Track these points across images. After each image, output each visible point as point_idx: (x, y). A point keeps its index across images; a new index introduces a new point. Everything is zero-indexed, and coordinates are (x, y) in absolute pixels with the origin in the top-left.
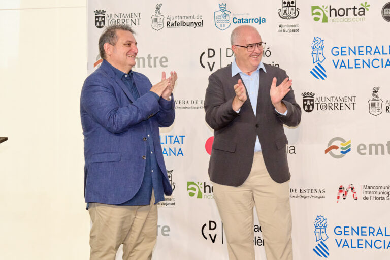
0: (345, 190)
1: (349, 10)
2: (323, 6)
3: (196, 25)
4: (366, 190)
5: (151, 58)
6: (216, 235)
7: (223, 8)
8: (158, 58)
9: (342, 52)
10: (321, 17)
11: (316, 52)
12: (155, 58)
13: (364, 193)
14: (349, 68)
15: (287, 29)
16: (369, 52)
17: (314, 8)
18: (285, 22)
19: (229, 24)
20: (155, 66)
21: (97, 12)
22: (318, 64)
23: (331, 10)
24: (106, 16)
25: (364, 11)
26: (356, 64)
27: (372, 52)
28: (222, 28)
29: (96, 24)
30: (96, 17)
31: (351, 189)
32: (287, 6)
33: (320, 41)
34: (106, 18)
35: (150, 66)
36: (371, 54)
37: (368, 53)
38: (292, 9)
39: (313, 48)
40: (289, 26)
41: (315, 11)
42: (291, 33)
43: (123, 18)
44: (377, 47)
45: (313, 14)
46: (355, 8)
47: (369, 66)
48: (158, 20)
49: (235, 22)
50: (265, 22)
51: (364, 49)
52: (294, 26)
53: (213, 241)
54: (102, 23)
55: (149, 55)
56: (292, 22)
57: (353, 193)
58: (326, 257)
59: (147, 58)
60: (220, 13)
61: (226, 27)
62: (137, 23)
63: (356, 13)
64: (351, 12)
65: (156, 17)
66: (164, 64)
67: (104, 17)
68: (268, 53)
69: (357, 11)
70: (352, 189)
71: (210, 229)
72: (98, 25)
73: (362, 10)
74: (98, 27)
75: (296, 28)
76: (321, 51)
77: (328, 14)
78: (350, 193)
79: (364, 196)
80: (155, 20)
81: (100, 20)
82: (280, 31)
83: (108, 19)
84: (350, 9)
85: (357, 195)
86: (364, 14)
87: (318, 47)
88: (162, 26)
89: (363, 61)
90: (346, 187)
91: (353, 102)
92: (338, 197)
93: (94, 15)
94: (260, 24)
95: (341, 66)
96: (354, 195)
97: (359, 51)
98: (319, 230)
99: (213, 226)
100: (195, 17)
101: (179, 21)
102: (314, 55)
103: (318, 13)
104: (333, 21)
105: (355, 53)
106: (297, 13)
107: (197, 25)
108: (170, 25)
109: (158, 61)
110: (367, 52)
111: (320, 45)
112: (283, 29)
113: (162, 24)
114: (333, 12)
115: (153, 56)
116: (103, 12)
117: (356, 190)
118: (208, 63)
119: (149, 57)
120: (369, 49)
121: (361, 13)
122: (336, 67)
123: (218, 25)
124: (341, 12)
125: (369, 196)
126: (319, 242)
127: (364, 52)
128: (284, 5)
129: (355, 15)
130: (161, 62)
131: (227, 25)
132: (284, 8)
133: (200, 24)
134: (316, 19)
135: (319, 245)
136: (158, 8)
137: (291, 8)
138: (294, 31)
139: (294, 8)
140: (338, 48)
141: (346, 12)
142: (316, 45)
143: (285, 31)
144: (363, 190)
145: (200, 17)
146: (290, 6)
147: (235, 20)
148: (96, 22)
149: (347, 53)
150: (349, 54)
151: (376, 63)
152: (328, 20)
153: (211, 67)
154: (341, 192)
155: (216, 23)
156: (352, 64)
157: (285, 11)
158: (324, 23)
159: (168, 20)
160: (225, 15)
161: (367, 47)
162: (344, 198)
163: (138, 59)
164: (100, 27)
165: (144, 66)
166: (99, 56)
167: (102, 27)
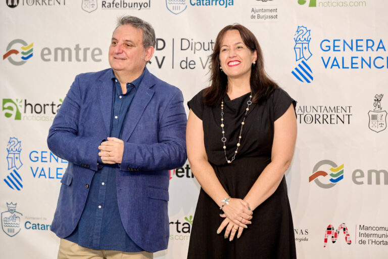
0: (335, 231)
3: (141, 6)
4: (363, 232)
5: (80, 49)
8: (89, 49)
9: (334, 46)
11: (300, 46)
12: (86, 50)
13: (360, 235)
14: (343, 67)
15: (262, 14)
16: (371, 47)
18: (259, 5)
19: (185, 5)
20: (85, 60)
22: (303, 62)
26: (352, 64)
27: (375, 48)
28: (176, 12)
29: (7, 2)
31: (342, 230)
33: (305, 31)
35: (78, 60)
36: (373, 50)
37: (369, 49)
39: (296, 41)
40: (265, 11)
42: (268, 20)
44: (381, 41)
47: (370, 66)
49: (193, 3)
50: (233, 4)
51: (363, 43)
52: (271, 11)
54: (15, 1)
55: (77, 46)
56: (268, 5)
57: (345, 235)
59: (75, 49)
61: (181, 10)
62: (62, 2)
66: (97, 57)
70: (344, 229)
72: (10, 3)
74: (10, 6)
75: (274, 14)
76: (306, 45)
78: (342, 235)
79: (360, 239)
82: (253, 17)
85: (351, 238)
87: (302, 39)
88: (95, 7)
89: (363, 59)
90: (336, 227)
91: (348, 113)
92: (326, 241)
94: (226, 7)
95: (333, 65)
96: (346, 238)
97: (357, 46)
101: (118, 1)
102: (298, 50)
104: (323, 5)
105: (352, 49)
107: (143, 7)
108: (106, 5)
109: (89, 53)
110: (368, 47)
111: (306, 36)
112: (256, 15)
113: (96, 4)
115: (82, 47)
117: (349, 231)
118: (156, 58)
119: (77, 48)
120: (370, 44)
122: (326, 66)
123: (170, 7)
125: (366, 239)
127: (364, 48)
130: (93, 55)
131: (183, 7)
133: (146, 5)
134: (301, 3)
138: (272, 17)
140: (329, 41)
142: (301, 37)
143: (259, 17)
144: (358, 231)
149: (341, 48)
150: (344, 50)
151: (379, 63)
152: (317, 4)
153: (160, 63)
154: (329, 233)
155: (168, 4)
156: (348, 63)
158: (311, 8)
161: (367, 40)
162: (334, 242)
163: (63, 51)
164: (12, 6)
165: (70, 59)
166: (10, 45)
167: (15, 6)
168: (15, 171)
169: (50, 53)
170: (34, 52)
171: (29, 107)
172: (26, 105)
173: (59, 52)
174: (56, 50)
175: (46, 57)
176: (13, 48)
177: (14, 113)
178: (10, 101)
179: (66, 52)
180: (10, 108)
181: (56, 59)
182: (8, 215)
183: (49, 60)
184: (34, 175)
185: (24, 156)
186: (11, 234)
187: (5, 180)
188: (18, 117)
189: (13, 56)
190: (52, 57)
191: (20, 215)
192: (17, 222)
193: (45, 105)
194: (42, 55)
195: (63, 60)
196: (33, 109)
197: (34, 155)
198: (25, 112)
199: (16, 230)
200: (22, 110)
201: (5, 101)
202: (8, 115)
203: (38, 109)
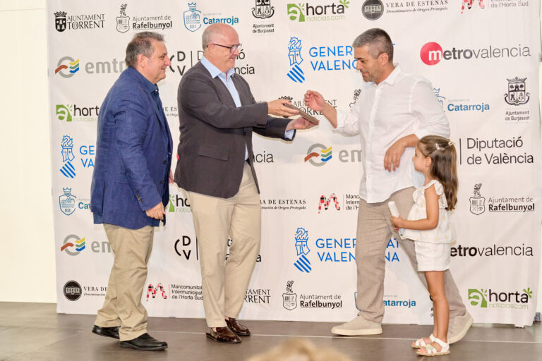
0: (327, 200)
1: (327, 8)
2: (300, 4)
3: (164, 26)
4: (349, 200)
5: (117, 63)
6: (190, 251)
7: (193, 8)
9: (321, 52)
10: (298, 16)
11: (293, 53)
12: (121, 63)
13: (347, 202)
14: (328, 69)
15: (261, 29)
16: (350, 52)
17: (290, 6)
18: (259, 22)
19: (200, 25)
21: (57, 14)
22: (296, 66)
23: (308, 8)
24: (67, 18)
25: (343, 9)
26: (335, 66)
27: (353, 53)
28: (193, 29)
29: (56, 27)
30: (57, 20)
31: (332, 199)
32: (262, 5)
33: (297, 41)
34: (68, 21)
35: (116, 71)
36: (351, 54)
37: (348, 54)
38: (267, 8)
39: (290, 49)
40: (264, 26)
41: (291, 10)
42: (266, 33)
43: (86, 20)
45: (289, 13)
46: (333, 6)
47: (349, 67)
48: (124, 22)
50: (238, 22)
51: (344, 49)
52: (269, 26)
53: (188, 258)
54: (63, 26)
55: (115, 60)
56: (267, 21)
57: (335, 203)
58: (308, 272)
59: (113, 63)
60: (190, 13)
61: (197, 28)
62: (101, 26)
63: (335, 11)
64: (329, 10)
65: (120, 19)
67: (65, 19)
68: (242, 56)
69: (336, 9)
70: (334, 198)
71: (184, 245)
72: (59, 28)
73: (341, 7)
74: (59, 30)
75: (271, 28)
77: (304, 13)
78: (332, 203)
79: (347, 205)
80: (120, 22)
81: (61, 22)
82: (255, 31)
83: (69, 21)
84: (329, 6)
85: (340, 205)
86: (343, 12)
87: (295, 48)
88: (128, 28)
89: (343, 62)
90: (327, 197)
91: (334, 106)
92: (320, 208)
93: (54, 18)
94: (233, 24)
95: (320, 68)
96: (336, 205)
97: (339, 52)
98: (300, 243)
99: (187, 241)
100: (163, 18)
101: (145, 22)
102: (291, 57)
103: (295, 12)
104: (310, 19)
105: (334, 54)
106: (272, 11)
107: (166, 26)
108: (136, 27)
110: (347, 52)
111: (298, 45)
112: (257, 30)
113: (128, 26)
114: (310, 10)
115: (119, 60)
116: (64, 14)
117: (338, 200)
118: (178, 67)
119: (115, 62)
120: (349, 49)
121: (340, 11)
122: (314, 69)
123: (188, 26)
124: (319, 10)
125: (352, 206)
126: (300, 256)
127: (345, 53)
128: (258, 4)
129: (334, 13)
131: (198, 25)
132: (258, 7)
133: (168, 25)
134: (293, 18)
135: (300, 259)
136: (123, 9)
137: (265, 7)
138: (270, 31)
139: (269, 6)
140: (316, 49)
141: (324, 10)
142: (293, 46)
143: (259, 31)
144: (345, 199)
145: (168, 18)
146: (265, 5)
147: (206, 21)
148: (57, 25)
149: (326, 54)
150: (328, 55)
152: (306, 19)
153: (181, 71)
154: (322, 202)
155: (186, 24)
156: (331, 66)
157: (259, 10)
159: (134, 22)
160: (195, 16)
161: (347, 47)
162: (326, 209)
163: (103, 64)
164: (61, 30)
165: (109, 71)
166: (61, 61)
167: (63, 30)
168: (68, 162)
169: (92, 67)
170: (80, 66)
171: (77, 111)
172: (75, 109)
173: (100, 65)
174: (98, 64)
175: (90, 70)
176: (63, 64)
177: (66, 116)
178: (62, 106)
179: (106, 65)
180: (63, 112)
181: (98, 72)
182: (65, 198)
183: (92, 72)
184: (85, 166)
185: (76, 150)
186: (68, 212)
187: (61, 170)
188: (69, 119)
189: (63, 70)
190: (94, 70)
191: (74, 198)
192: (72, 203)
193: (90, 109)
194: (87, 69)
195: (103, 72)
196: (81, 113)
197: (83, 149)
198: (75, 115)
199: (72, 209)
200: (72, 113)
201: (58, 107)
202: (61, 118)
203: (85, 112)
